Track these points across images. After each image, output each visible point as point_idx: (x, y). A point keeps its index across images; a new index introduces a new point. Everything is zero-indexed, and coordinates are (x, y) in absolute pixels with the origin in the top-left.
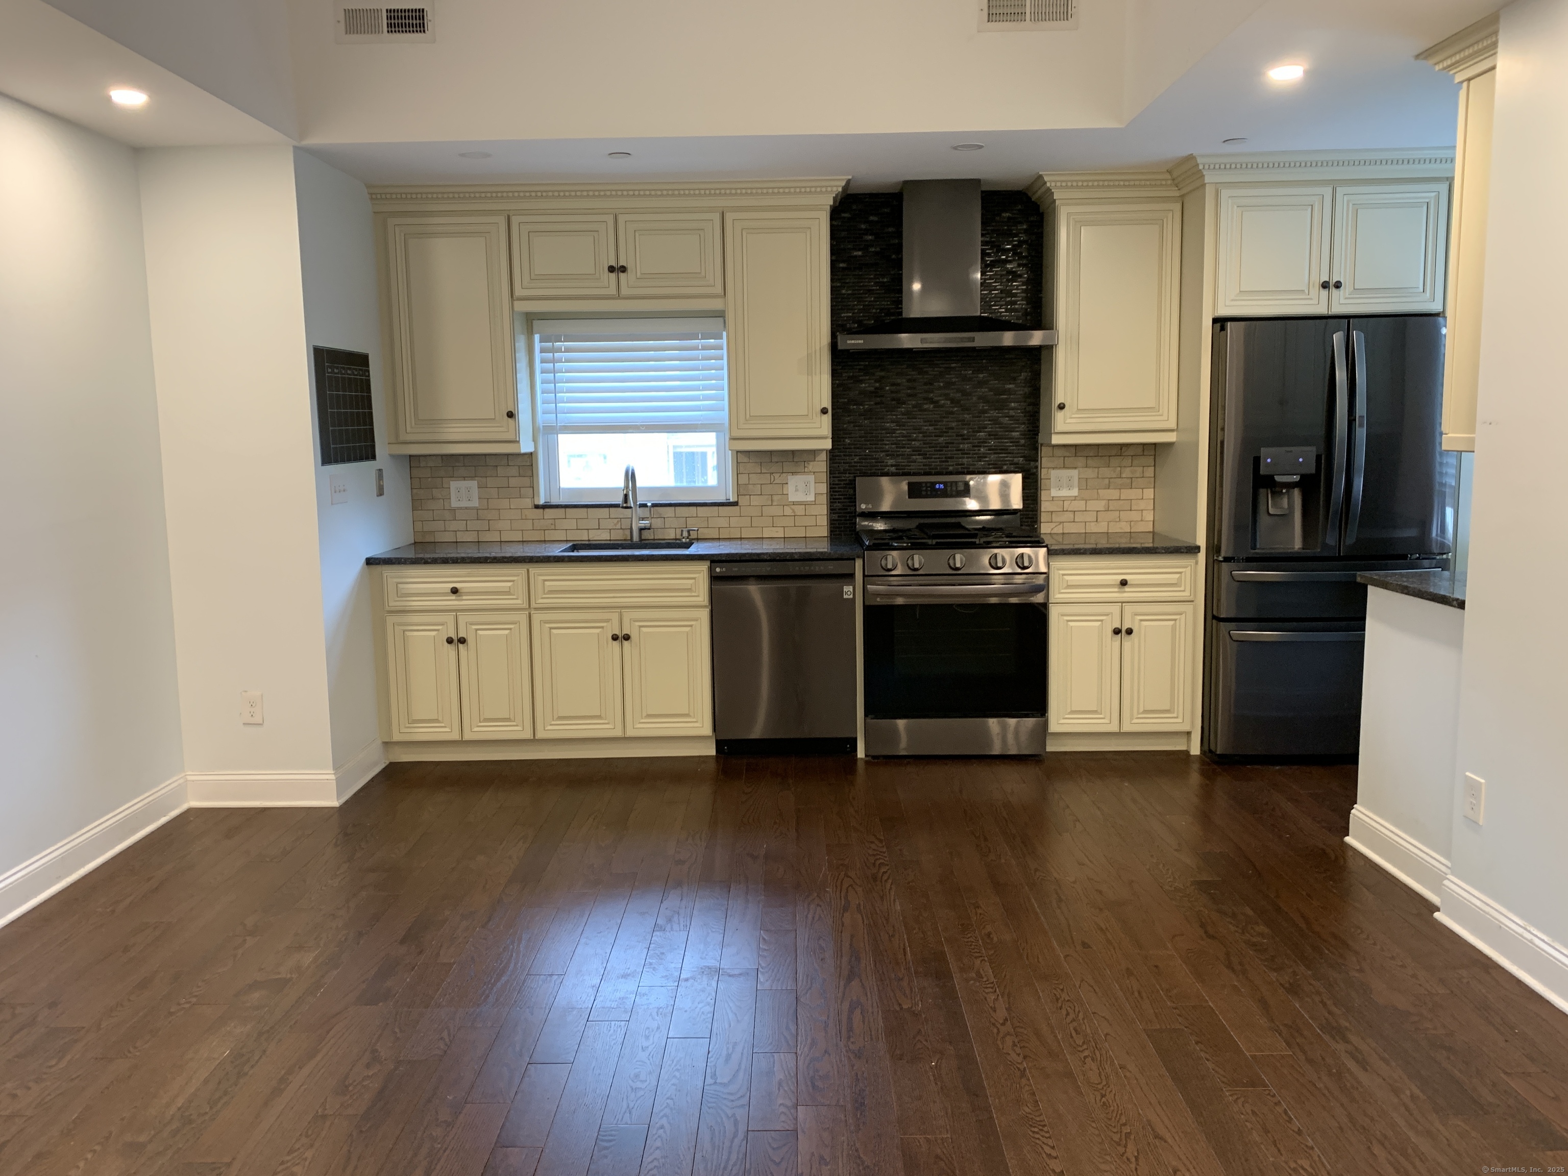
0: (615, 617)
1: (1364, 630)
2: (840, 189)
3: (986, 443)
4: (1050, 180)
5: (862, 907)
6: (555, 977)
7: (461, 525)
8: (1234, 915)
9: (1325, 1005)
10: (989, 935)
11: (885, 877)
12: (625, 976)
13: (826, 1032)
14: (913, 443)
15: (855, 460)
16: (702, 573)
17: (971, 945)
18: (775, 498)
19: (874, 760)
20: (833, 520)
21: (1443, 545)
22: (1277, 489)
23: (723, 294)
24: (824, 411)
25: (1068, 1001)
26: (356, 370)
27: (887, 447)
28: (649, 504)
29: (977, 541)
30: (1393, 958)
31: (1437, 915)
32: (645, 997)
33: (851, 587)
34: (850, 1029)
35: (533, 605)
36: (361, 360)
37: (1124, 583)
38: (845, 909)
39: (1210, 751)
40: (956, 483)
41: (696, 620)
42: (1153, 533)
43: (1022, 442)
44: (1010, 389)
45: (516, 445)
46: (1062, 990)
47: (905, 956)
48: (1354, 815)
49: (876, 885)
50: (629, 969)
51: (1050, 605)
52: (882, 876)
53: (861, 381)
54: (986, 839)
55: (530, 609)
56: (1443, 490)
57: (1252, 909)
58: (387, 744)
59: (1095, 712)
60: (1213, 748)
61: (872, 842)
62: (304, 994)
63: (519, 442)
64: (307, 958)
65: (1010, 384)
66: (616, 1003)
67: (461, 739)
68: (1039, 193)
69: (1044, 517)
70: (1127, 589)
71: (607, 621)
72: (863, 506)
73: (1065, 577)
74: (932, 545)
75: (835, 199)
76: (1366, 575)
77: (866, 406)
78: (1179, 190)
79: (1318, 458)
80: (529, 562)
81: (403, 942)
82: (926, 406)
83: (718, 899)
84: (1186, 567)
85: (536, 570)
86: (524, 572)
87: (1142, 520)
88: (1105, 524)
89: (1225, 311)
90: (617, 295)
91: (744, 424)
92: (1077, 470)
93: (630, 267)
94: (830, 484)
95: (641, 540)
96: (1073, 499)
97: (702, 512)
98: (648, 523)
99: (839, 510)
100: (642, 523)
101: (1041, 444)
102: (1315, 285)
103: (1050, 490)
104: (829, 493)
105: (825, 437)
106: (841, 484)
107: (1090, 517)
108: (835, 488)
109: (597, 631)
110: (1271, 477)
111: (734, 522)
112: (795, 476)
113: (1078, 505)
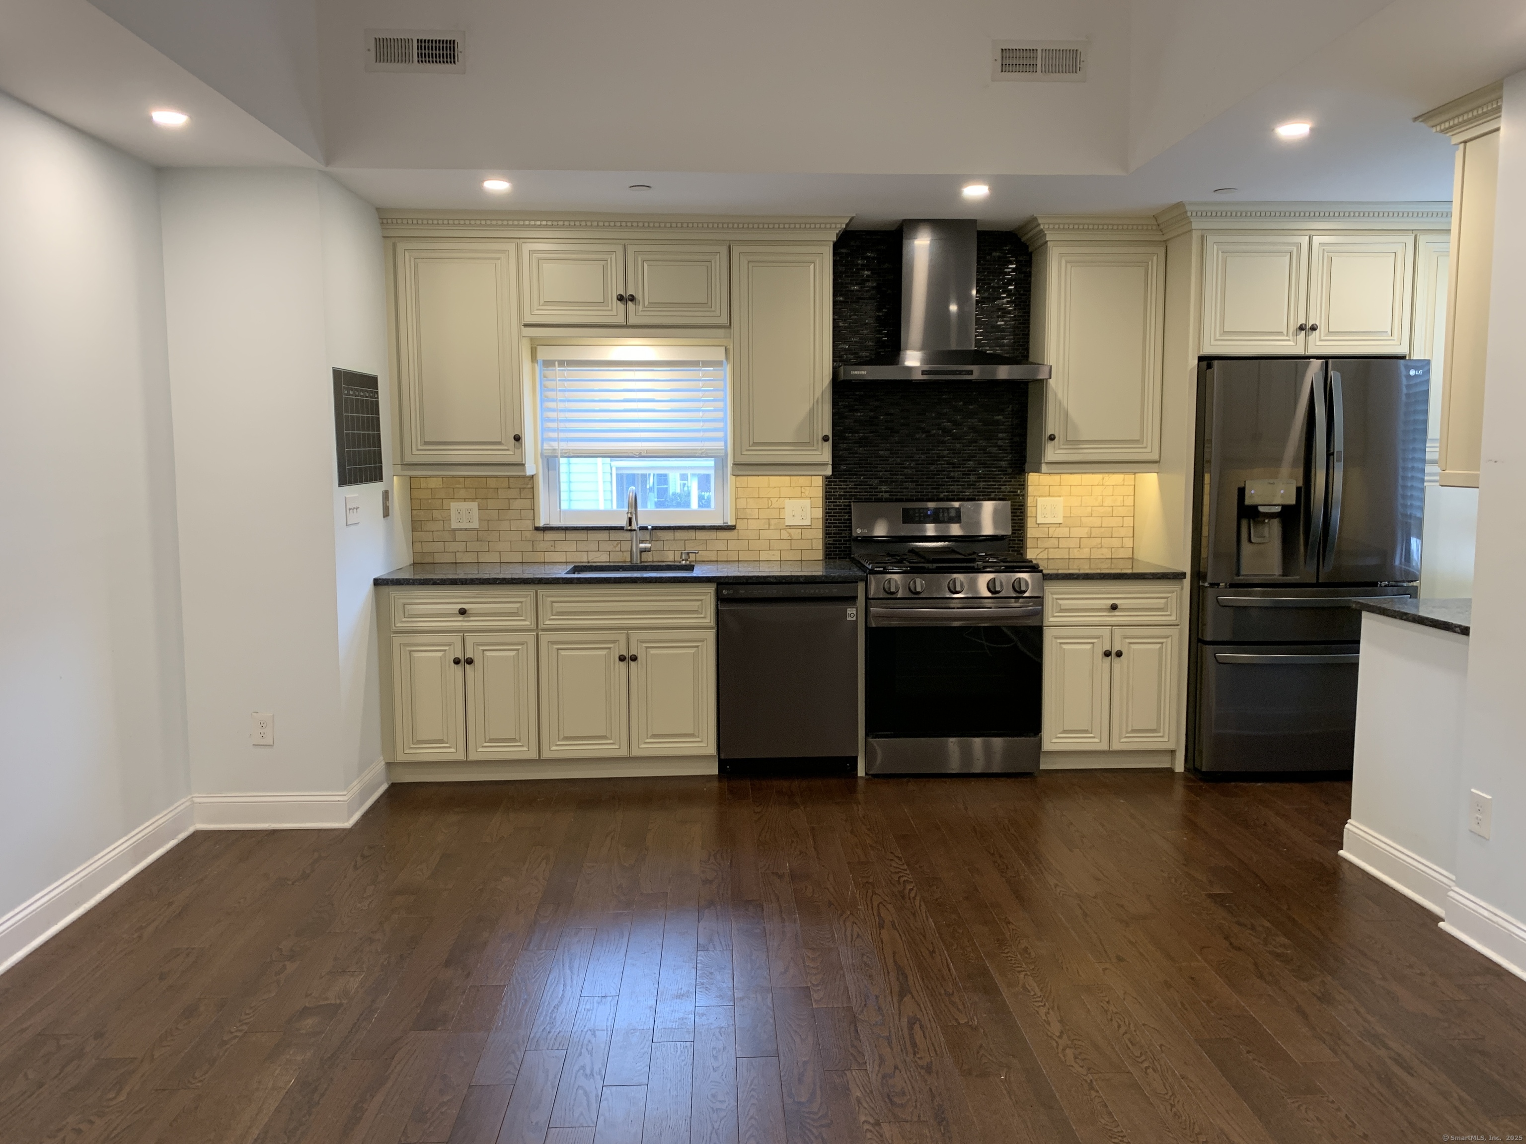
0: (622, 637)
1: (1358, 653)
2: (844, 226)
3: (975, 471)
4: (1043, 223)
5: (897, 924)
6: (609, 999)
7: (461, 547)
8: (1253, 928)
9: (1358, 1012)
10: (1026, 949)
11: (913, 894)
12: (679, 996)
13: (892, 1049)
14: (906, 470)
15: (850, 486)
16: (709, 596)
17: (1011, 960)
18: (772, 522)
19: (873, 777)
20: (829, 544)
21: (1408, 573)
22: (1260, 519)
23: (729, 324)
24: (825, 439)
25: (1116, 1013)
26: (367, 391)
27: (881, 473)
28: (650, 527)
29: (975, 565)
30: (1411, 967)
31: (1442, 925)
32: (704, 1017)
33: (855, 609)
34: (914, 1045)
35: (541, 626)
36: (371, 382)
37: (1114, 607)
38: (881, 926)
39: (1196, 769)
40: (948, 509)
41: (702, 641)
42: (1132, 558)
43: (1010, 471)
44: (998, 420)
45: (522, 467)
46: (1108, 1002)
47: (949, 971)
48: (1348, 829)
49: (906, 903)
50: (681, 989)
51: (1045, 628)
52: (909, 893)
53: (857, 411)
54: (1001, 856)
55: (537, 629)
56: (1409, 521)
57: (1268, 921)
58: (389, 765)
59: (1086, 731)
60: (1197, 765)
61: (892, 860)
62: (358, 1020)
63: (523, 465)
64: (354, 983)
65: (998, 415)
66: (677, 1024)
67: (465, 759)
68: (1027, 236)
69: (1029, 543)
70: (1116, 613)
71: (614, 642)
72: (859, 531)
73: (1058, 601)
74: (932, 569)
75: (837, 234)
76: (1361, 601)
77: (861, 435)
78: (1163, 234)
79: (1298, 490)
80: (538, 584)
81: (447, 964)
82: (917, 436)
83: (754, 918)
84: (1172, 593)
85: (544, 592)
86: (532, 593)
87: (1122, 547)
88: (1087, 550)
89: (1209, 350)
90: (625, 323)
91: (747, 450)
92: (1062, 498)
93: (639, 296)
94: (826, 509)
95: (641, 562)
96: (1058, 525)
97: (701, 535)
98: (648, 545)
99: (834, 534)
100: (642, 545)
101: (1028, 473)
102: (1293, 327)
103: (1036, 517)
104: (824, 518)
105: (826, 464)
106: (836, 509)
107: (1073, 543)
108: (831, 513)
109: (604, 652)
110: (1255, 508)
111: (732, 545)
112: (792, 501)
113: (1063, 532)
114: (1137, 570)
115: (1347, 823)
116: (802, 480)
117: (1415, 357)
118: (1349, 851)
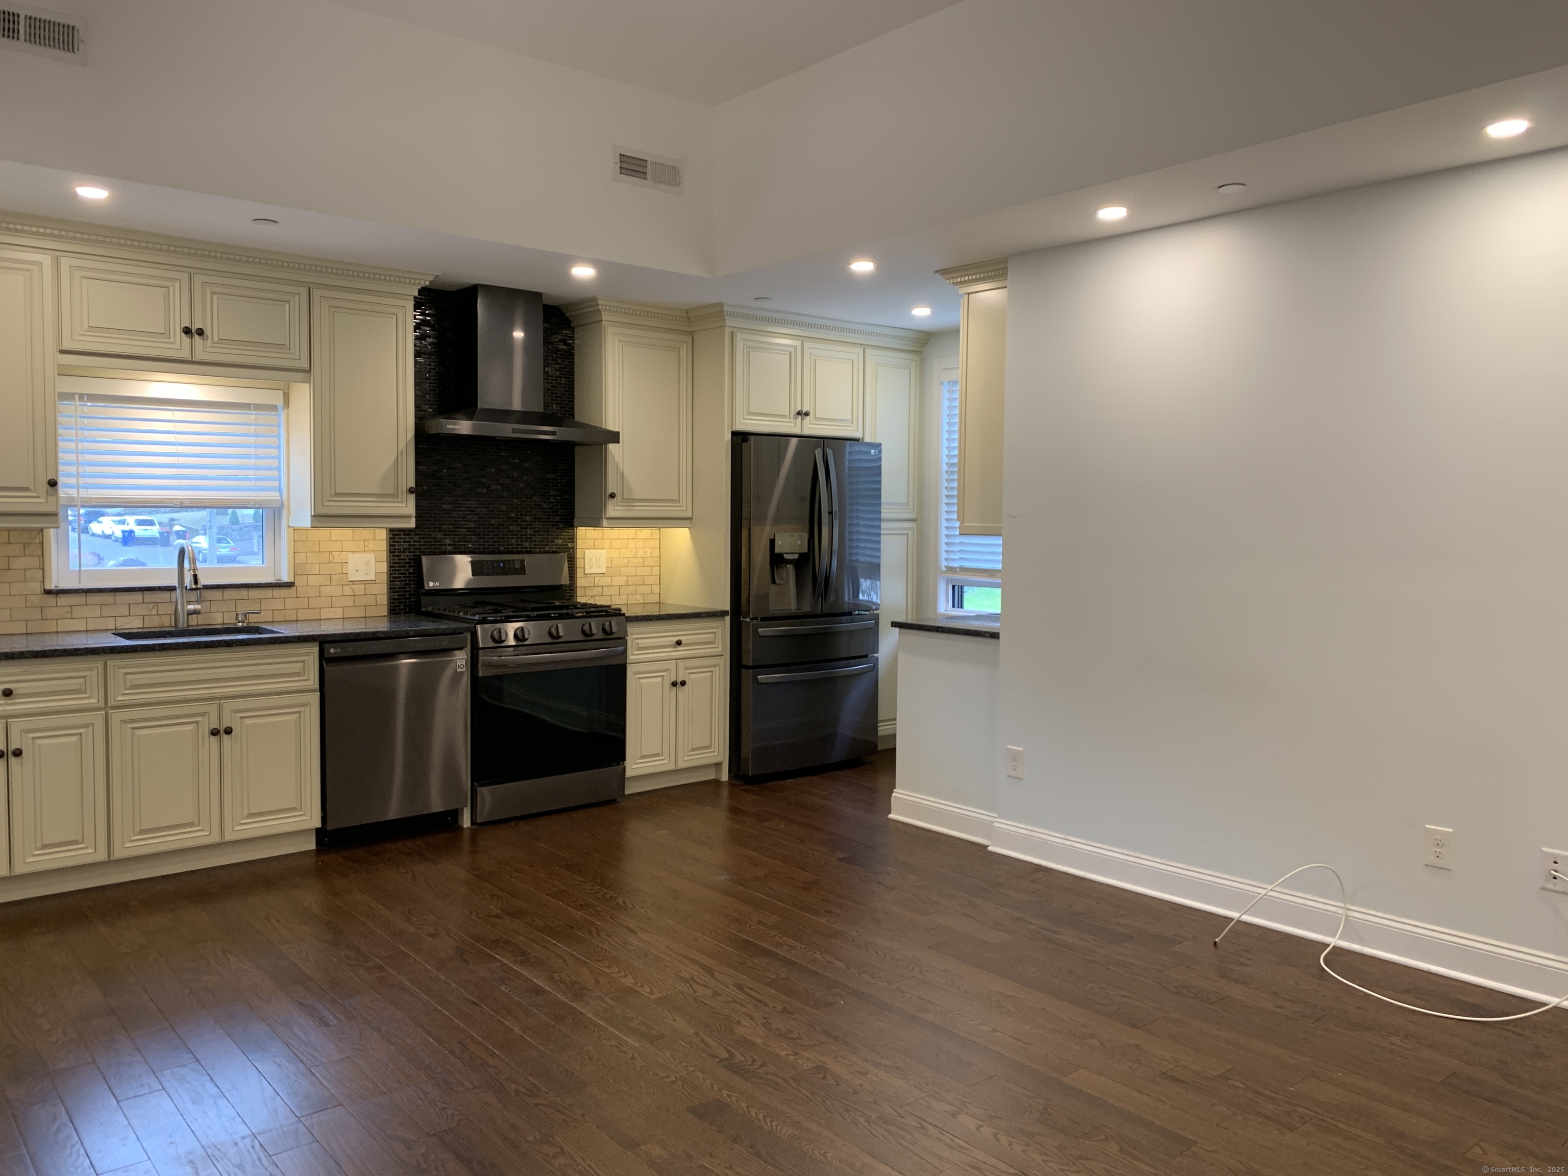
0: (213, 709)
3: (531, 525)
4: (601, 304)
15: (414, 539)
18: (334, 577)
20: (394, 599)
22: (784, 564)
23: (309, 369)
24: (411, 491)
31: (990, 849)
35: (111, 703)
37: (679, 643)
39: (738, 775)
40: (513, 561)
41: (304, 705)
42: (660, 603)
43: (563, 525)
45: (55, 517)
48: (896, 797)
55: (107, 707)
60: (740, 771)
63: (56, 514)
65: (550, 474)
68: (580, 312)
69: (581, 592)
70: (680, 648)
71: (202, 714)
72: (431, 584)
73: (638, 640)
74: (534, 617)
75: (419, 290)
77: (425, 488)
78: (693, 326)
79: (808, 541)
80: (109, 653)
82: (479, 491)
84: (718, 628)
85: (115, 663)
86: (99, 666)
87: (652, 593)
88: (625, 597)
89: (741, 427)
90: (191, 359)
91: (329, 501)
92: (604, 551)
93: (208, 331)
94: (390, 563)
95: (188, 626)
96: (602, 575)
97: (254, 593)
98: (198, 607)
99: (399, 588)
100: (191, 607)
101: (577, 527)
102: (793, 413)
103: (584, 568)
104: (389, 572)
105: (410, 517)
106: (400, 563)
107: (614, 591)
108: (395, 567)
109: (191, 727)
110: (781, 555)
111: (290, 604)
112: (355, 555)
113: (606, 581)
114: (664, 612)
115: (893, 792)
116: (366, 533)
117: (867, 440)
118: (897, 813)
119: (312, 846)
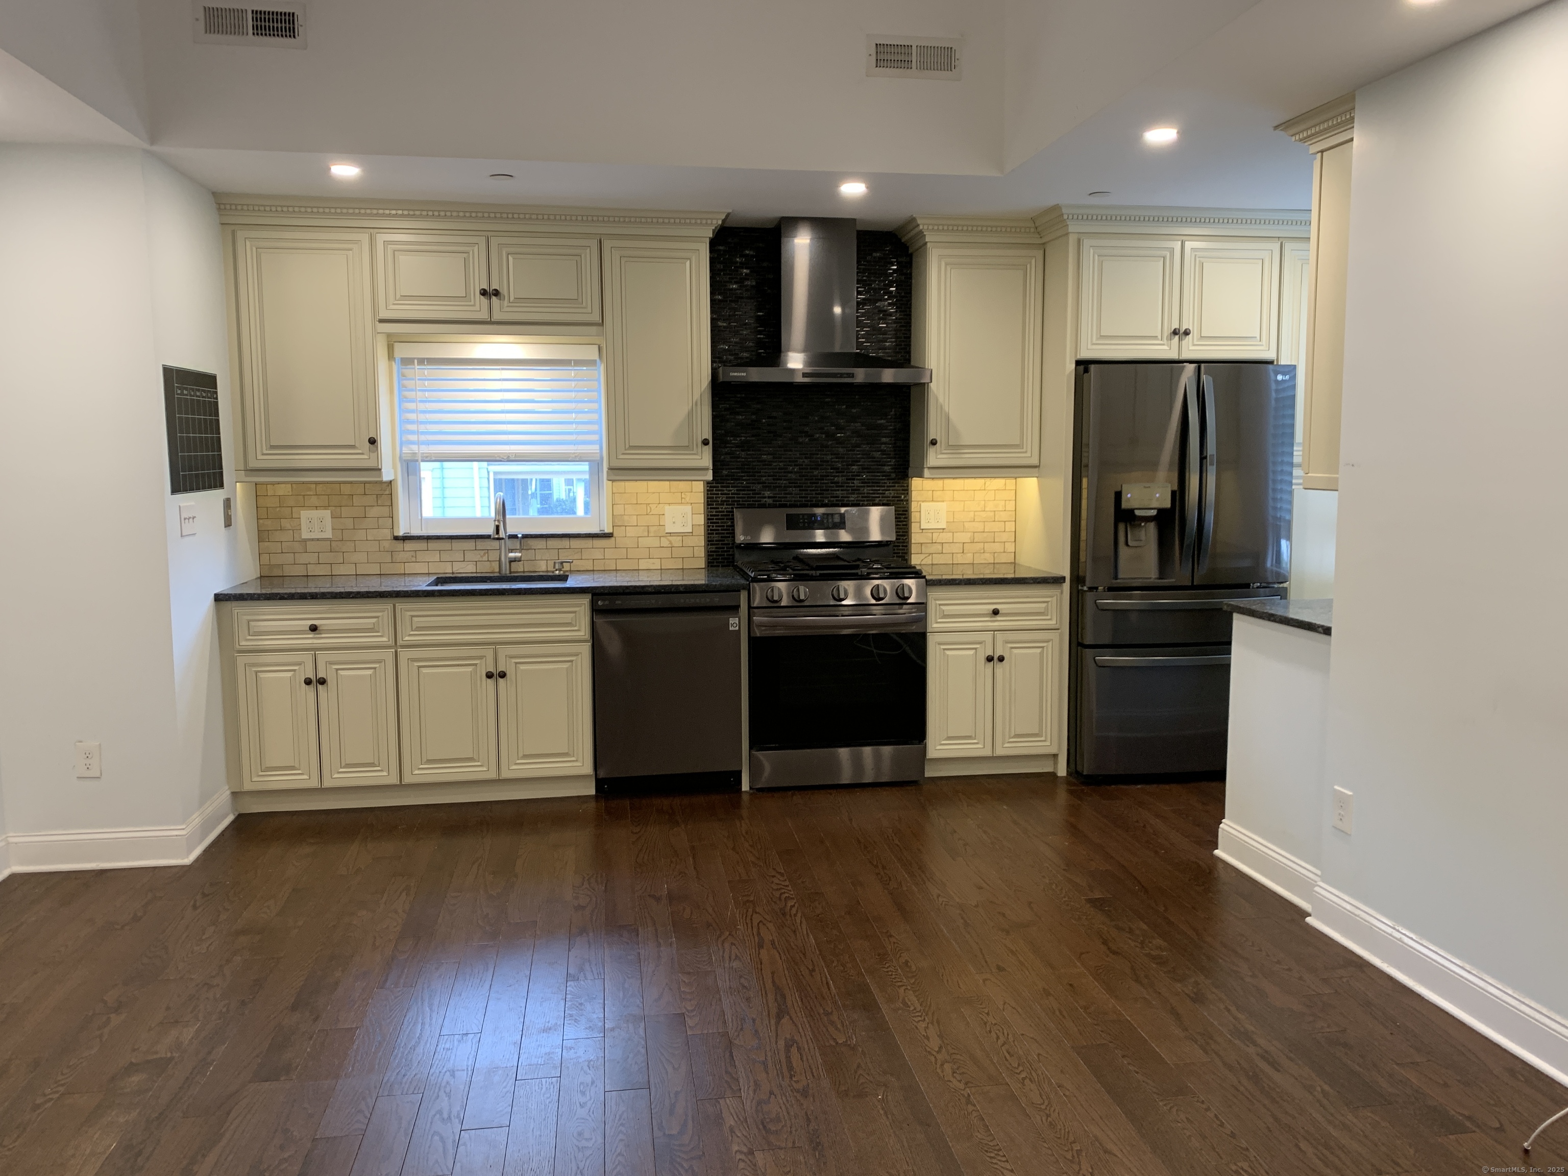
0: (489, 653)
1: (1230, 654)
2: (720, 222)
3: (859, 476)
4: (923, 225)
5: (777, 943)
6: (471, 1036)
7: (313, 558)
8: (1131, 931)
9: (1229, 1011)
10: (907, 962)
11: (794, 911)
12: (546, 1030)
13: (767, 1073)
14: (790, 475)
15: (733, 491)
16: (583, 607)
17: (891, 975)
18: (652, 529)
19: (757, 791)
20: (711, 552)
21: (1278, 574)
22: (1136, 522)
23: (601, 322)
24: (705, 442)
25: (995, 1024)
26: (204, 391)
27: (764, 478)
28: (520, 536)
29: (859, 571)
30: (1278, 962)
31: (1308, 919)
32: (572, 1050)
33: (737, 619)
34: (790, 1068)
35: (400, 642)
36: (208, 381)
37: (996, 612)
38: (761, 946)
39: (1077, 772)
40: (832, 515)
41: (576, 655)
42: (1015, 564)
43: (893, 475)
44: (881, 424)
45: (377, 472)
46: (988, 1014)
47: (829, 990)
48: (1223, 829)
49: (787, 920)
50: (549, 1022)
51: (928, 634)
52: (791, 909)
53: (738, 414)
54: (884, 868)
55: (396, 646)
56: (1278, 523)
57: (1145, 923)
58: (234, 794)
59: (969, 737)
60: (1079, 768)
61: (774, 876)
62: (191, 1074)
63: (380, 470)
64: (188, 1034)
65: (881, 419)
66: (543, 1059)
67: (320, 787)
68: (910, 235)
69: (914, 549)
70: (998, 618)
71: (481, 658)
72: (742, 538)
73: (942, 607)
74: (816, 576)
75: (714, 231)
76: (1232, 603)
77: (743, 438)
78: (1041, 237)
79: (1173, 493)
80: (396, 597)
81: (294, 1008)
82: (801, 440)
83: (628, 943)
84: (1052, 597)
85: (402, 606)
86: (389, 608)
87: (1004, 552)
88: (970, 555)
89: (1086, 353)
90: (489, 320)
91: (623, 454)
92: (945, 504)
93: (504, 291)
94: (708, 515)
95: (511, 572)
96: (942, 531)
97: (575, 543)
98: (518, 555)
99: (716, 541)
100: (512, 555)
101: (912, 478)
102: (1167, 332)
103: (920, 522)
104: (706, 525)
105: (707, 469)
106: (718, 515)
107: (956, 548)
108: (713, 519)
109: (470, 669)
110: (1131, 511)
111: (609, 554)
112: (672, 507)
113: (945, 537)
114: (1020, 575)
115: (1221, 823)
116: (683, 485)
117: (1283, 361)
118: (1224, 851)
119: (592, 791)
